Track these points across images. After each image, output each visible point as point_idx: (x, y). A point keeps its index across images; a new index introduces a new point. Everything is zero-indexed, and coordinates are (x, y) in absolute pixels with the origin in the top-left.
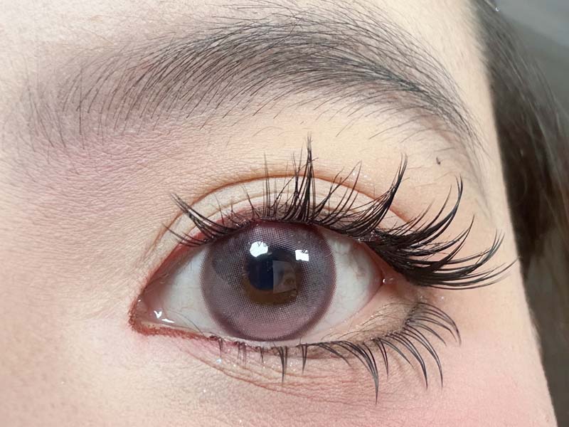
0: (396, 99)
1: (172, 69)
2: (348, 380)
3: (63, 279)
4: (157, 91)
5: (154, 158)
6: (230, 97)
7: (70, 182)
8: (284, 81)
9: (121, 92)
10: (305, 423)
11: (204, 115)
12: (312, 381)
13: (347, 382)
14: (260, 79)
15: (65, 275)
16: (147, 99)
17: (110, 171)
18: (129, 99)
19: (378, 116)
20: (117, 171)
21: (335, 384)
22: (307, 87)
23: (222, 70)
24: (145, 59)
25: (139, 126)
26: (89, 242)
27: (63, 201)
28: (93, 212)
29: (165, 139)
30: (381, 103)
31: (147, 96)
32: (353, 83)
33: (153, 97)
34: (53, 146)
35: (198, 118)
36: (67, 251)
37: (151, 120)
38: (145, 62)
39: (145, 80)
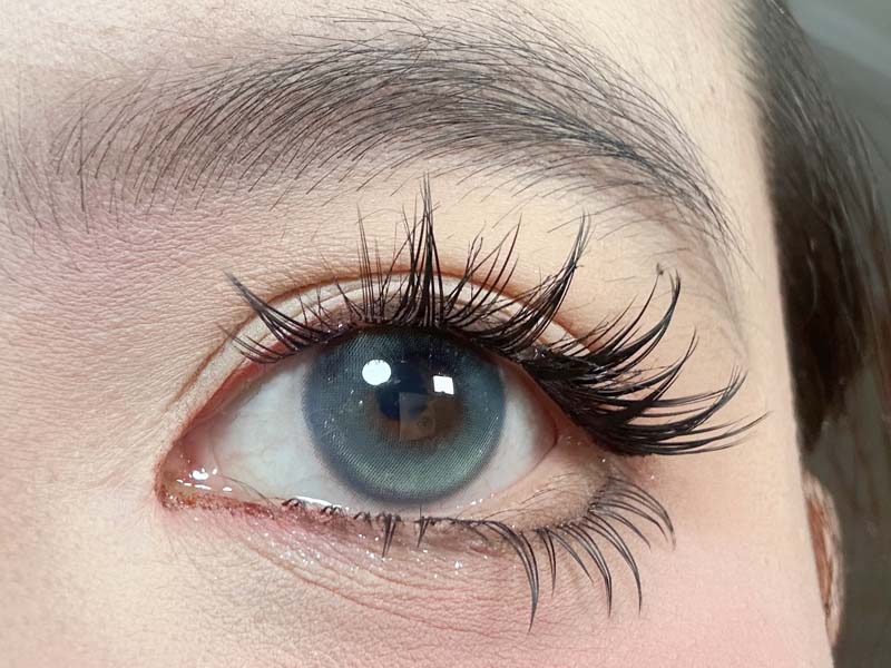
0: (595, 169)
1: (226, 114)
2: (486, 595)
3: (53, 428)
4: (202, 148)
5: (197, 252)
6: (318, 160)
7: (66, 282)
8: (406, 138)
9: (145, 148)
10: (415, 661)
11: (277, 187)
12: (430, 593)
13: (486, 599)
14: (368, 135)
15: (57, 422)
16: (186, 161)
17: (129, 268)
18: (158, 159)
19: (563, 196)
20: (138, 269)
21: (468, 601)
22: (445, 149)
23: (306, 119)
24: (185, 98)
25: (173, 202)
26: (96, 374)
27: (56, 311)
28: (102, 330)
29: (214, 222)
30: (570, 176)
31: (186, 157)
32: (524, 143)
33: (195, 158)
34: (41, 226)
35: (266, 193)
36: (61, 386)
37: (193, 194)
38: (185, 103)
39: (184, 130)
